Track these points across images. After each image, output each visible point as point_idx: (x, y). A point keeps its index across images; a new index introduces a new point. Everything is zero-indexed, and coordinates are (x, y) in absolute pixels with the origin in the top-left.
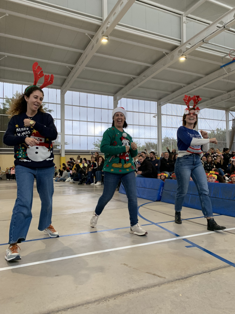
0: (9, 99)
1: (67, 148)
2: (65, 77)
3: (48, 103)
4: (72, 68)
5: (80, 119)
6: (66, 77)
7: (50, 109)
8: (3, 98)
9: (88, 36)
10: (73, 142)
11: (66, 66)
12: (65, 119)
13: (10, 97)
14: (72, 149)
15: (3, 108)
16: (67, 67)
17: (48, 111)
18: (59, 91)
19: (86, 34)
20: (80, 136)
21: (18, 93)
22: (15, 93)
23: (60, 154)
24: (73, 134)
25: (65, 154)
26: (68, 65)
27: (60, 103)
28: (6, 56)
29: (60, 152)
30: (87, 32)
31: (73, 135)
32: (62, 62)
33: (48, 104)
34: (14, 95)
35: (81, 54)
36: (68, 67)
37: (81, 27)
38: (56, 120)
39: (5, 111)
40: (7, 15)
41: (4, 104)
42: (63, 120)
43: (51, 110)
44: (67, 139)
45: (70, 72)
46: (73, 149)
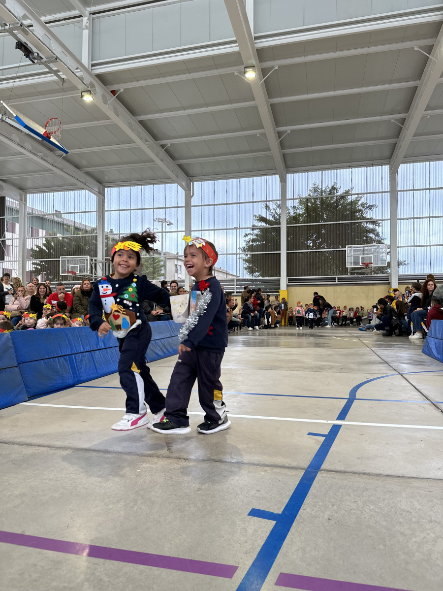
0: (303, 199)
1: (403, 271)
2: (393, 141)
3: (367, 193)
4: (403, 121)
5: (430, 215)
6: (396, 139)
7: (370, 203)
8: (294, 199)
9: (419, 50)
10: (416, 261)
11: (390, 120)
12: (399, 217)
13: (304, 195)
14: (413, 273)
15: (294, 214)
16: (392, 121)
17: (367, 208)
18: (386, 168)
19: (416, 49)
20: (430, 246)
21: (316, 186)
22: (311, 187)
23: (389, 284)
24: (414, 244)
25: (399, 283)
26: (392, 117)
27: (389, 190)
28: (289, 132)
29: (389, 279)
30: (416, 45)
31: (414, 246)
32: (383, 114)
33: (365, 195)
34: (309, 192)
35: (415, 88)
36: (395, 120)
37: (403, 40)
38: (381, 221)
39: (296, 218)
40: (277, 68)
41: (294, 207)
42: (394, 219)
43: (372, 206)
44: (402, 254)
45: (400, 130)
46: (416, 273)
